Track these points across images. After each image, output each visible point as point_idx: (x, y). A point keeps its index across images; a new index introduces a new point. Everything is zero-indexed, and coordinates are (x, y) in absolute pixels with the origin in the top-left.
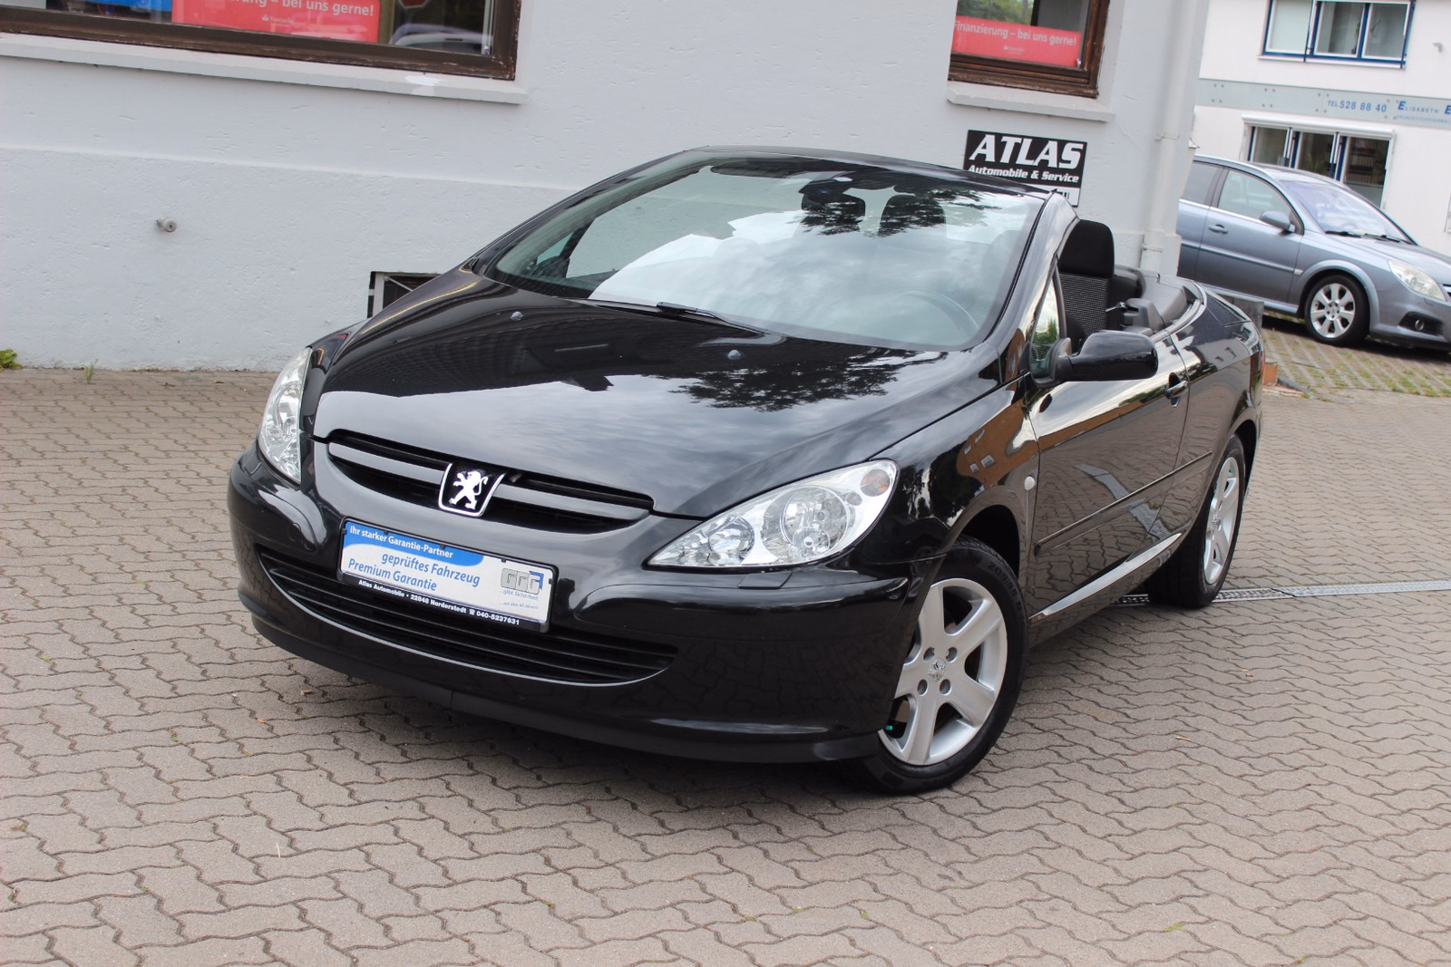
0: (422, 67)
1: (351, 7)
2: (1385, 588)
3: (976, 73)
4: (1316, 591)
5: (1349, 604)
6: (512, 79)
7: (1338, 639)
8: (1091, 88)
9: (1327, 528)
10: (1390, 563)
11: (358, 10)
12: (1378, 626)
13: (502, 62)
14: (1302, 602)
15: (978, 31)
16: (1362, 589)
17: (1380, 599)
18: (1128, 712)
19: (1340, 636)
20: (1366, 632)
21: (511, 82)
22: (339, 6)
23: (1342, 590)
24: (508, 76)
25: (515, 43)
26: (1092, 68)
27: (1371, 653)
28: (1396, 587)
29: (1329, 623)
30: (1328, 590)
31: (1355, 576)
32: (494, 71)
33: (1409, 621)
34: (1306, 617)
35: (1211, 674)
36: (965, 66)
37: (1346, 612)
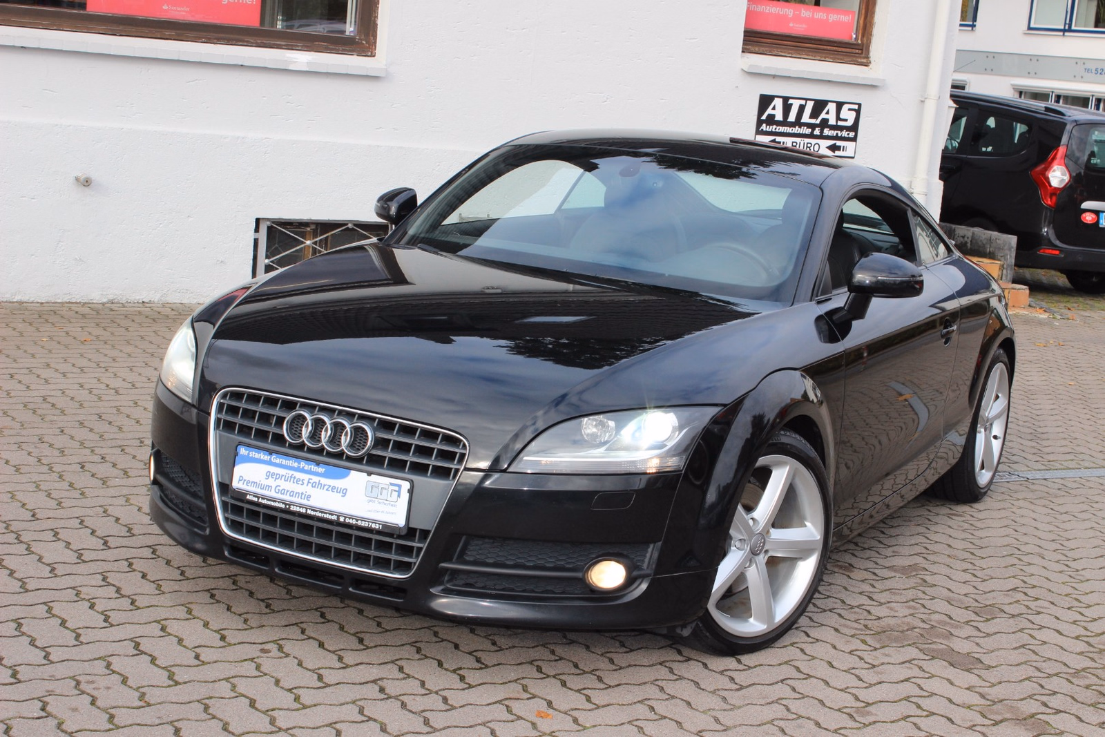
0: (298, 46)
3: (766, 47)
5: (1074, 485)
6: (373, 55)
7: (1062, 513)
8: (864, 58)
9: (1060, 423)
12: (1097, 502)
13: (365, 42)
14: (1034, 484)
15: (767, 11)
16: (1086, 473)
17: (1101, 481)
18: (876, 571)
20: (1085, 507)
21: (372, 58)
24: (369, 53)
25: (375, 26)
26: (865, 41)
27: (1088, 524)
30: (1058, 475)
31: (1081, 463)
32: (357, 49)
34: (1036, 495)
35: (950, 541)
36: (755, 40)
37: (1071, 492)
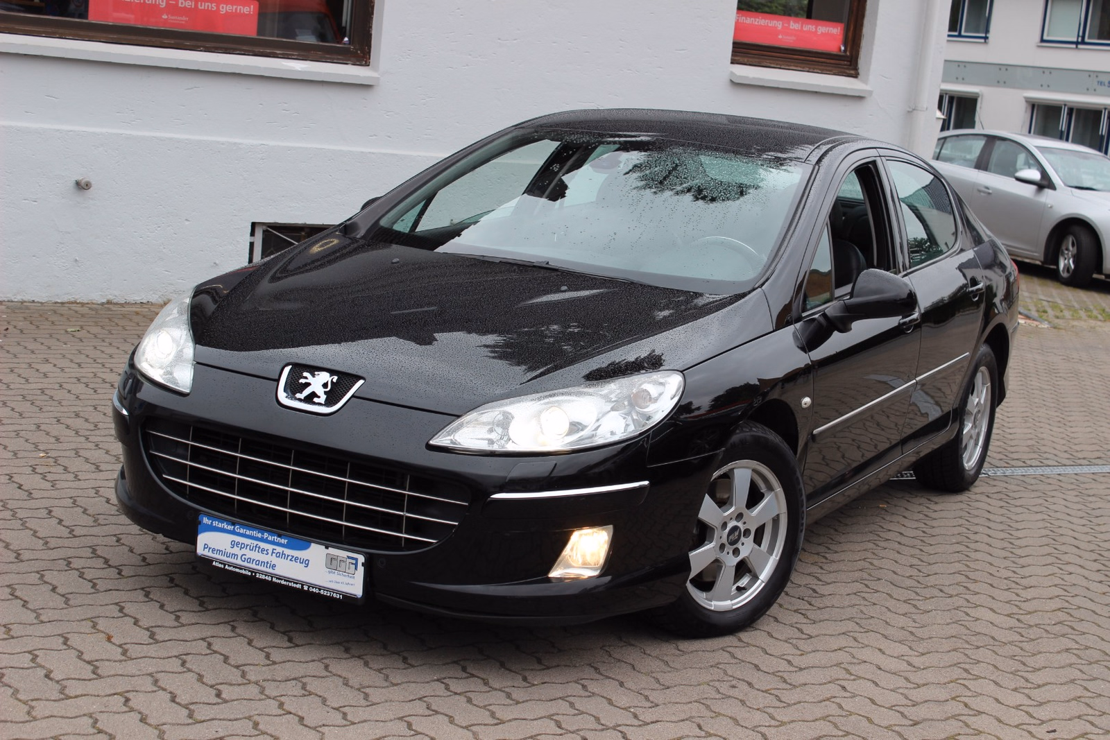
0: (293, 55)
1: (235, 7)
2: (1069, 470)
3: (756, 58)
4: (1008, 472)
5: (1033, 481)
6: (367, 65)
7: (1016, 506)
8: (853, 69)
9: (1029, 425)
10: (1077, 451)
11: (240, 9)
12: (1053, 497)
13: (361, 52)
14: (994, 479)
16: (1047, 471)
17: (1061, 478)
19: (1018, 504)
20: (1041, 502)
21: (367, 67)
22: (225, 6)
23: (1031, 471)
24: (364, 62)
25: (369, 36)
26: (854, 53)
27: (1041, 516)
28: (1078, 470)
29: (1011, 494)
30: (1019, 472)
31: (1046, 462)
32: (352, 59)
33: (1080, 494)
34: (995, 489)
35: (903, 530)
36: (745, 52)
37: (1029, 487)
